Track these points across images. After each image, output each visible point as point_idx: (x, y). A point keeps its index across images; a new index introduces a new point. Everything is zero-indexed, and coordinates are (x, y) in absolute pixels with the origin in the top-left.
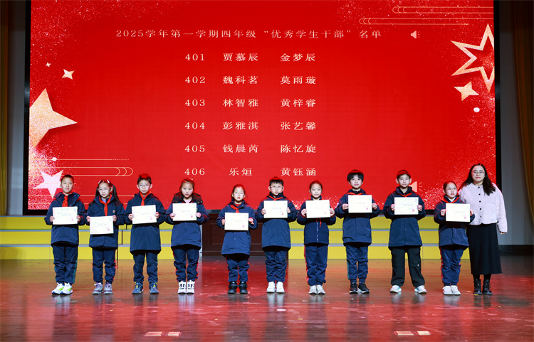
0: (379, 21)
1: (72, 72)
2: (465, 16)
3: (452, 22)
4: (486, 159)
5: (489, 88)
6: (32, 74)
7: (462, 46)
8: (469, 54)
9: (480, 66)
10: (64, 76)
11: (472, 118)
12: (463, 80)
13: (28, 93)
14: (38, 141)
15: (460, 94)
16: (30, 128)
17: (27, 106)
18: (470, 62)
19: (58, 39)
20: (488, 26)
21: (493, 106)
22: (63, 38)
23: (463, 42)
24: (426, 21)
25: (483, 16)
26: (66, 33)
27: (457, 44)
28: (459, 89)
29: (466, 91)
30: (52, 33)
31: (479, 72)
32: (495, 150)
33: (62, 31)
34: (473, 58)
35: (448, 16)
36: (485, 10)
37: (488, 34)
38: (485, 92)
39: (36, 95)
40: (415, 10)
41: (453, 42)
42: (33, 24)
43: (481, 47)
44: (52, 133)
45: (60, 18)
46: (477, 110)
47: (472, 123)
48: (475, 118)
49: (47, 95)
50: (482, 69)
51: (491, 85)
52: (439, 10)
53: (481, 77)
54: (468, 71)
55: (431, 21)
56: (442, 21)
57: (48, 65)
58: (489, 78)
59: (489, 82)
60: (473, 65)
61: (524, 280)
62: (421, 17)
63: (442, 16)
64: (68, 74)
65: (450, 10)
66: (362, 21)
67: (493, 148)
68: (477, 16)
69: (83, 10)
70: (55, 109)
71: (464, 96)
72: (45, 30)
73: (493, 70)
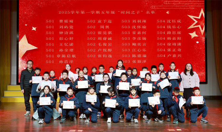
0: (158, 7)
1: (36, 28)
2: (193, 5)
3: (188, 7)
4: (201, 62)
5: (202, 34)
6: (20, 29)
7: (192, 17)
8: (195, 20)
9: (199, 25)
10: (33, 29)
11: (196, 46)
12: (192, 30)
13: (18, 36)
14: (22, 55)
15: (190, 36)
16: (19, 50)
17: (18, 42)
18: (195, 23)
19: (30, 15)
20: (202, 9)
21: (204, 41)
22: (32, 14)
23: (192, 15)
24: (177, 7)
25: (200, 5)
26: (33, 12)
27: (190, 16)
28: (190, 34)
29: (193, 35)
30: (27, 12)
31: (199, 27)
32: (205, 58)
33: (32, 12)
34: (196, 22)
35: (186, 5)
36: (201, 3)
37: (202, 12)
38: (201, 35)
39: (21, 37)
40: (173, 3)
41: (188, 15)
42: (20, 9)
43: (199, 18)
44: (28, 52)
45: (31, 6)
46: (197, 42)
47: (195, 47)
48: (197, 46)
49: (26, 37)
50: (199, 26)
51: (203, 33)
52: (183, 3)
53: (199, 29)
54: (194, 27)
55: (179, 7)
56: (184, 7)
57: (26, 25)
58: (202, 30)
59: (202, 31)
60: (196, 25)
61: (217, 109)
62: (176, 5)
63: (184, 5)
64: (34, 29)
65: (187, 3)
66: (152, 7)
67: (204, 57)
68: (198, 5)
69: (40, 3)
70: (29, 42)
71: (192, 37)
72: (25, 11)
73: (204, 26)
